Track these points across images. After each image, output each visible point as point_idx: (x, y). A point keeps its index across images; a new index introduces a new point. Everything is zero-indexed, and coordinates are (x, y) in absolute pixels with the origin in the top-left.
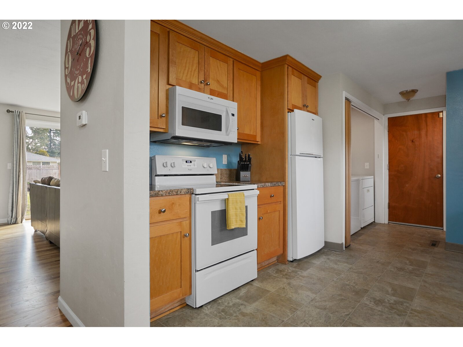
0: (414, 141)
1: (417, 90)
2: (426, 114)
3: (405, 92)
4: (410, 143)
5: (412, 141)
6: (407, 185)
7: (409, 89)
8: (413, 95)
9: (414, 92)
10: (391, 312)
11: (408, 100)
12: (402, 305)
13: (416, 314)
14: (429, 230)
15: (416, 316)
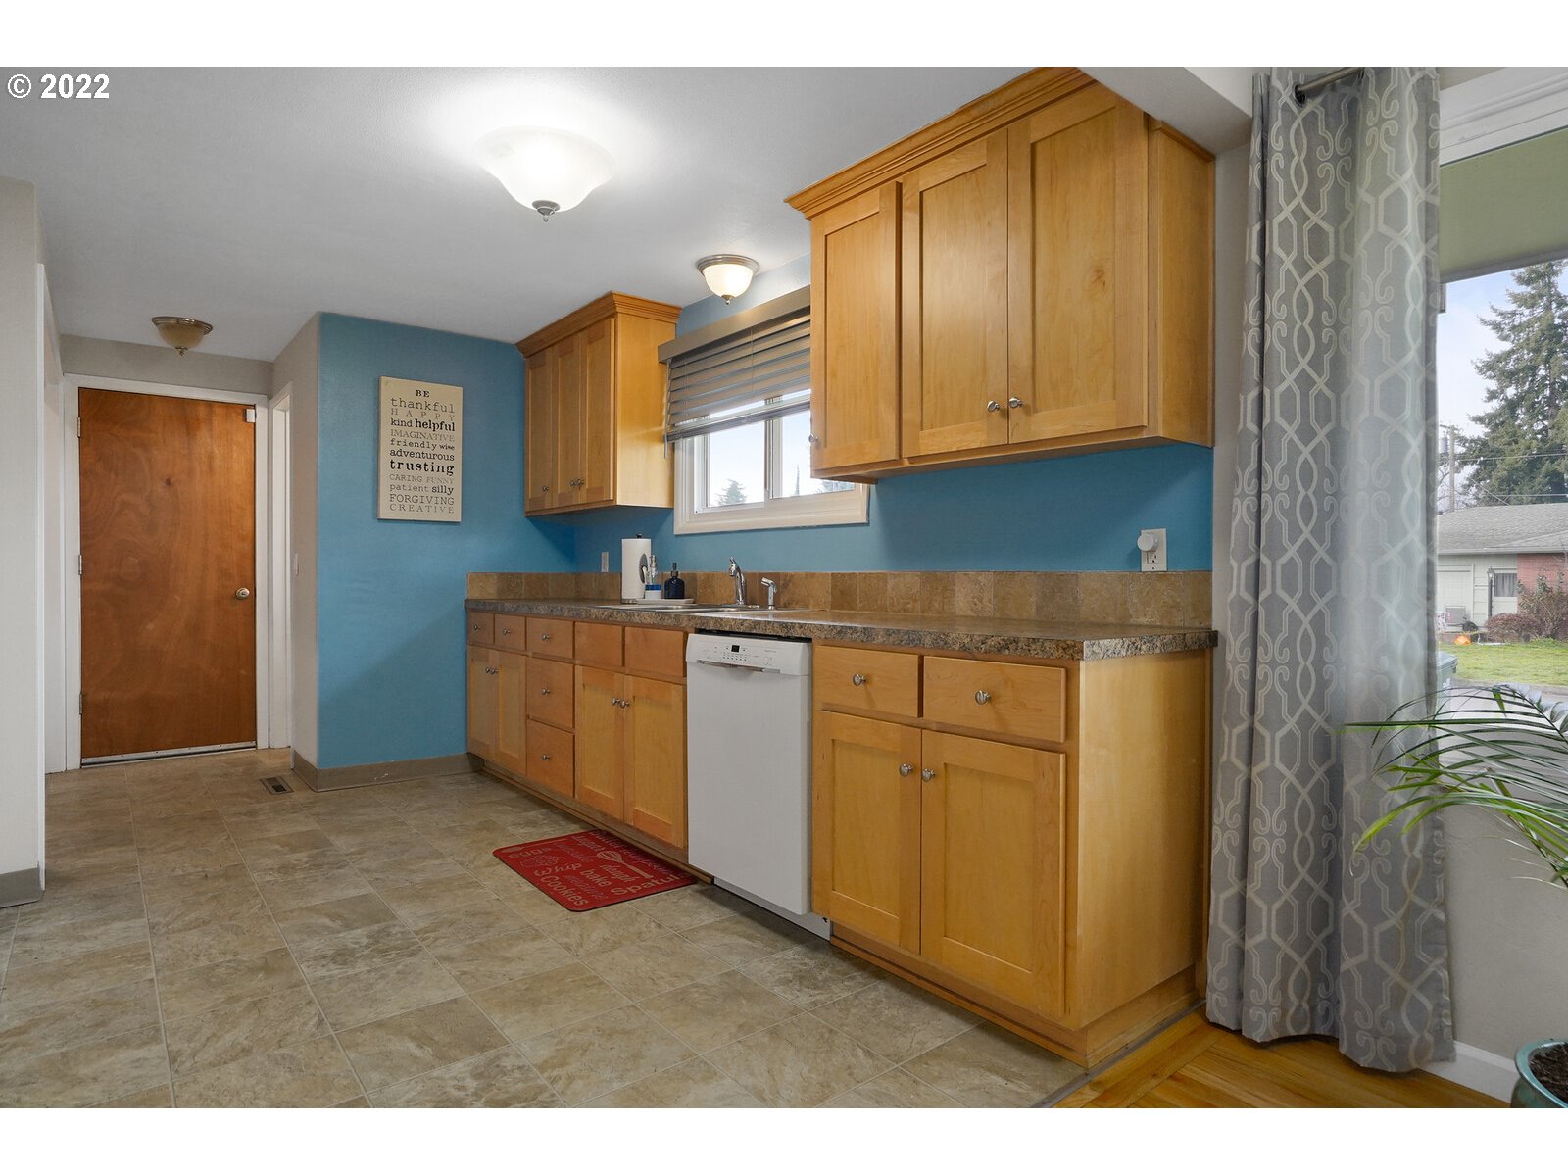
0: (171, 481)
1: (210, 328)
2: (209, 404)
3: (173, 321)
4: (159, 488)
5: (168, 482)
6: (150, 627)
7: (191, 314)
8: (196, 340)
9: (201, 328)
10: (390, 961)
11: (182, 350)
12: (388, 935)
13: (432, 935)
14: (224, 756)
15: (436, 939)
